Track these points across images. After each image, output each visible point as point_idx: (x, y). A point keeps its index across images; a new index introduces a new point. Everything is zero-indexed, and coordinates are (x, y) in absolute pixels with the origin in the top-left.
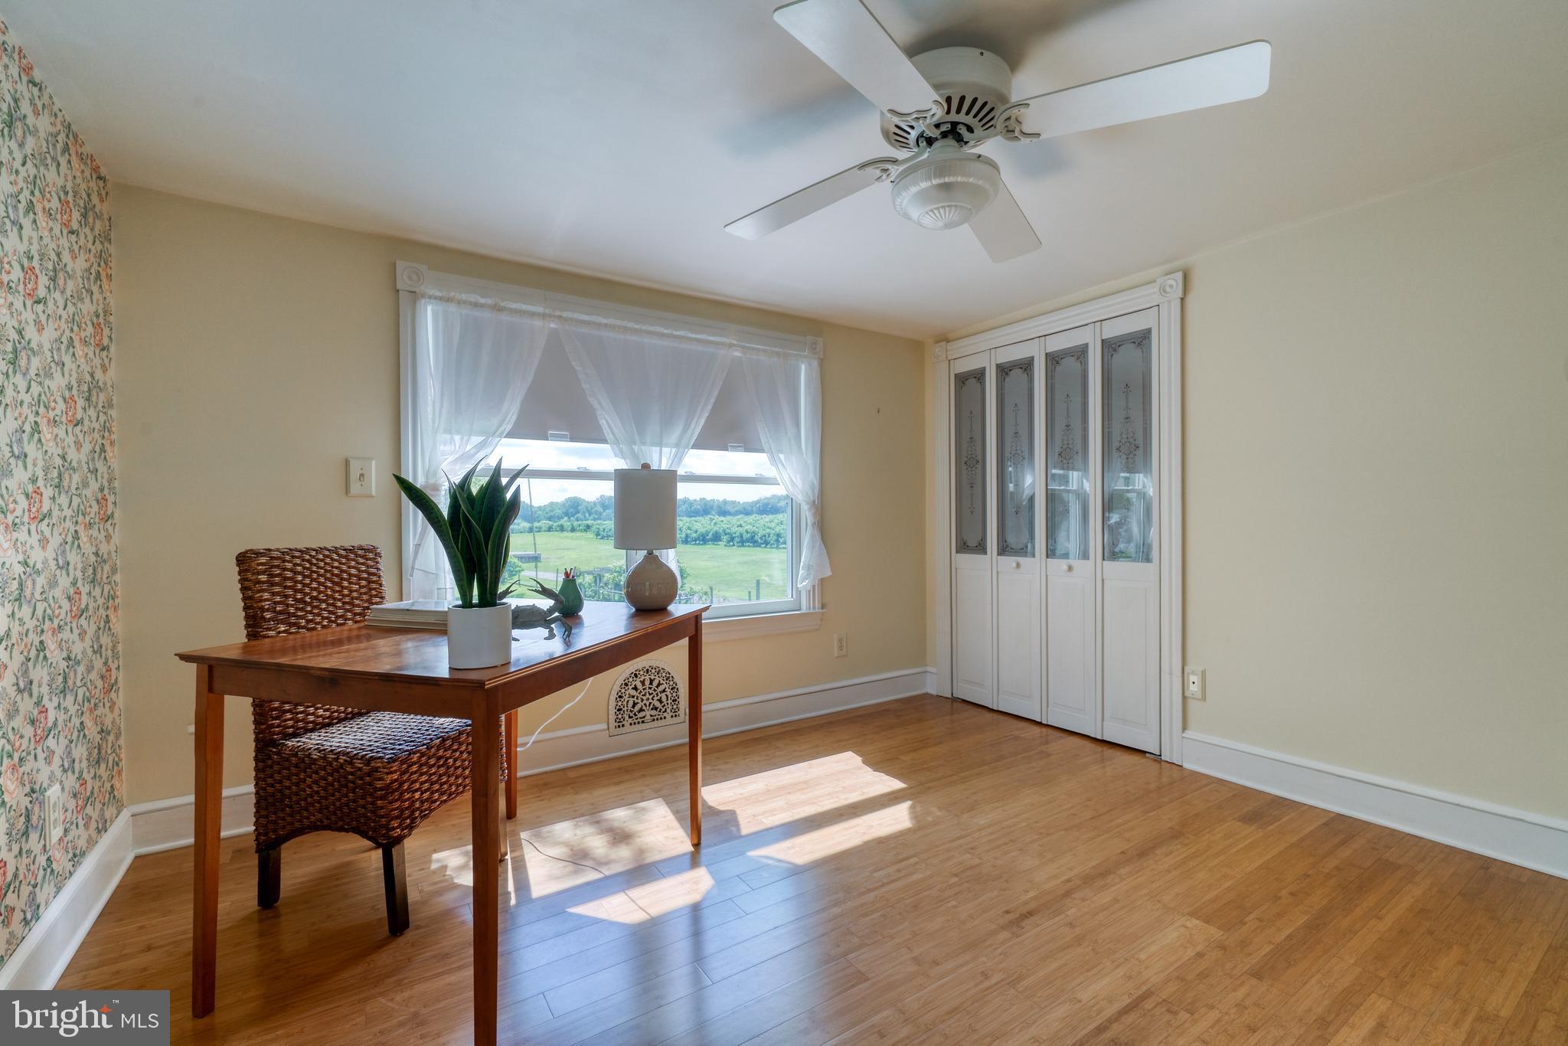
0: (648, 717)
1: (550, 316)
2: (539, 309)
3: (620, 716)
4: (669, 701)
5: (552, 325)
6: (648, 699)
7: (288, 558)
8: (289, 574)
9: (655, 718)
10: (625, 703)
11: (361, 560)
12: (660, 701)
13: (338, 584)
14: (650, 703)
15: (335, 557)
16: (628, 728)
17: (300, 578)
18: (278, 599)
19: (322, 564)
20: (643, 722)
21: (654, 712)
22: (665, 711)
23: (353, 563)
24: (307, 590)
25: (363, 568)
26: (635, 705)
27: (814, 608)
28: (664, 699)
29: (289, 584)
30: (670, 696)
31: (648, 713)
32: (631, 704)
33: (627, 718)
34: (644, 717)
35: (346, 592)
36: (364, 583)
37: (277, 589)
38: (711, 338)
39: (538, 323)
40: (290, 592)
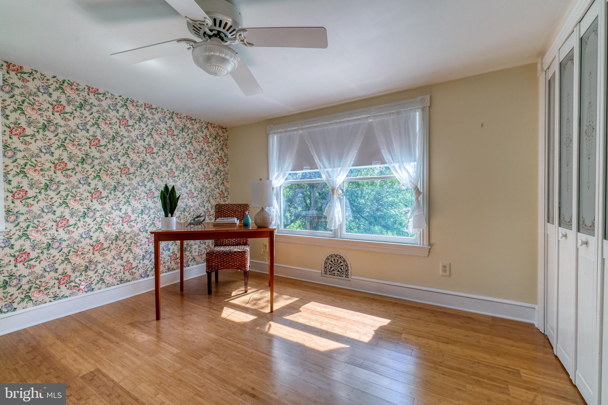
0: (336, 274)
1: (299, 129)
2: (296, 128)
3: (326, 270)
4: (345, 270)
5: (300, 132)
6: (336, 267)
7: (223, 206)
8: (223, 210)
9: (339, 275)
10: (328, 266)
11: (242, 207)
12: (341, 269)
13: (235, 213)
14: (337, 269)
15: (235, 206)
16: (328, 275)
17: (225, 211)
18: (220, 215)
19: (231, 208)
20: (334, 275)
21: (338, 273)
22: (343, 274)
23: (240, 208)
24: (227, 214)
25: (243, 209)
26: (331, 267)
27: (423, 244)
28: (342, 268)
29: (222, 212)
30: (345, 268)
31: (336, 272)
32: (330, 267)
33: (328, 272)
34: (335, 273)
35: (237, 215)
36: (242, 213)
37: (220, 213)
38: (358, 117)
39: (295, 133)
40: (223, 214)
